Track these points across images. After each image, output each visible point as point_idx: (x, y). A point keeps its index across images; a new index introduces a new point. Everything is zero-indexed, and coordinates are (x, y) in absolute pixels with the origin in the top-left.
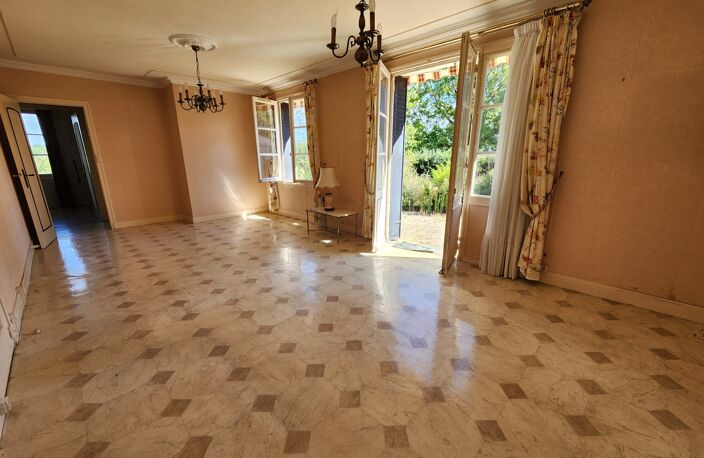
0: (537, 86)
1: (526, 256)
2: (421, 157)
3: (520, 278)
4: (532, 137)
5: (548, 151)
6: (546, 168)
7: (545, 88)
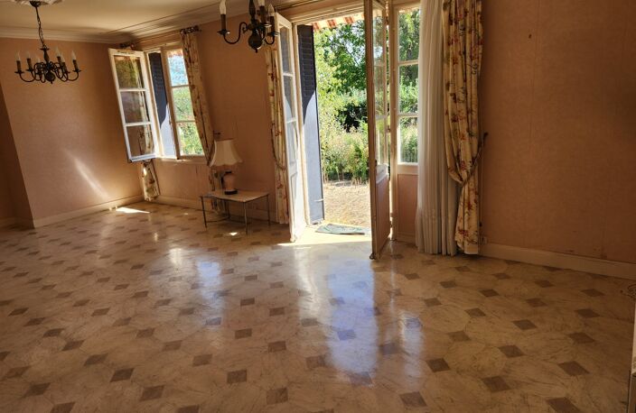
0: (449, 44)
1: (461, 227)
2: (350, 100)
3: (459, 253)
4: (450, 99)
5: (468, 113)
6: (468, 130)
7: (456, 46)
